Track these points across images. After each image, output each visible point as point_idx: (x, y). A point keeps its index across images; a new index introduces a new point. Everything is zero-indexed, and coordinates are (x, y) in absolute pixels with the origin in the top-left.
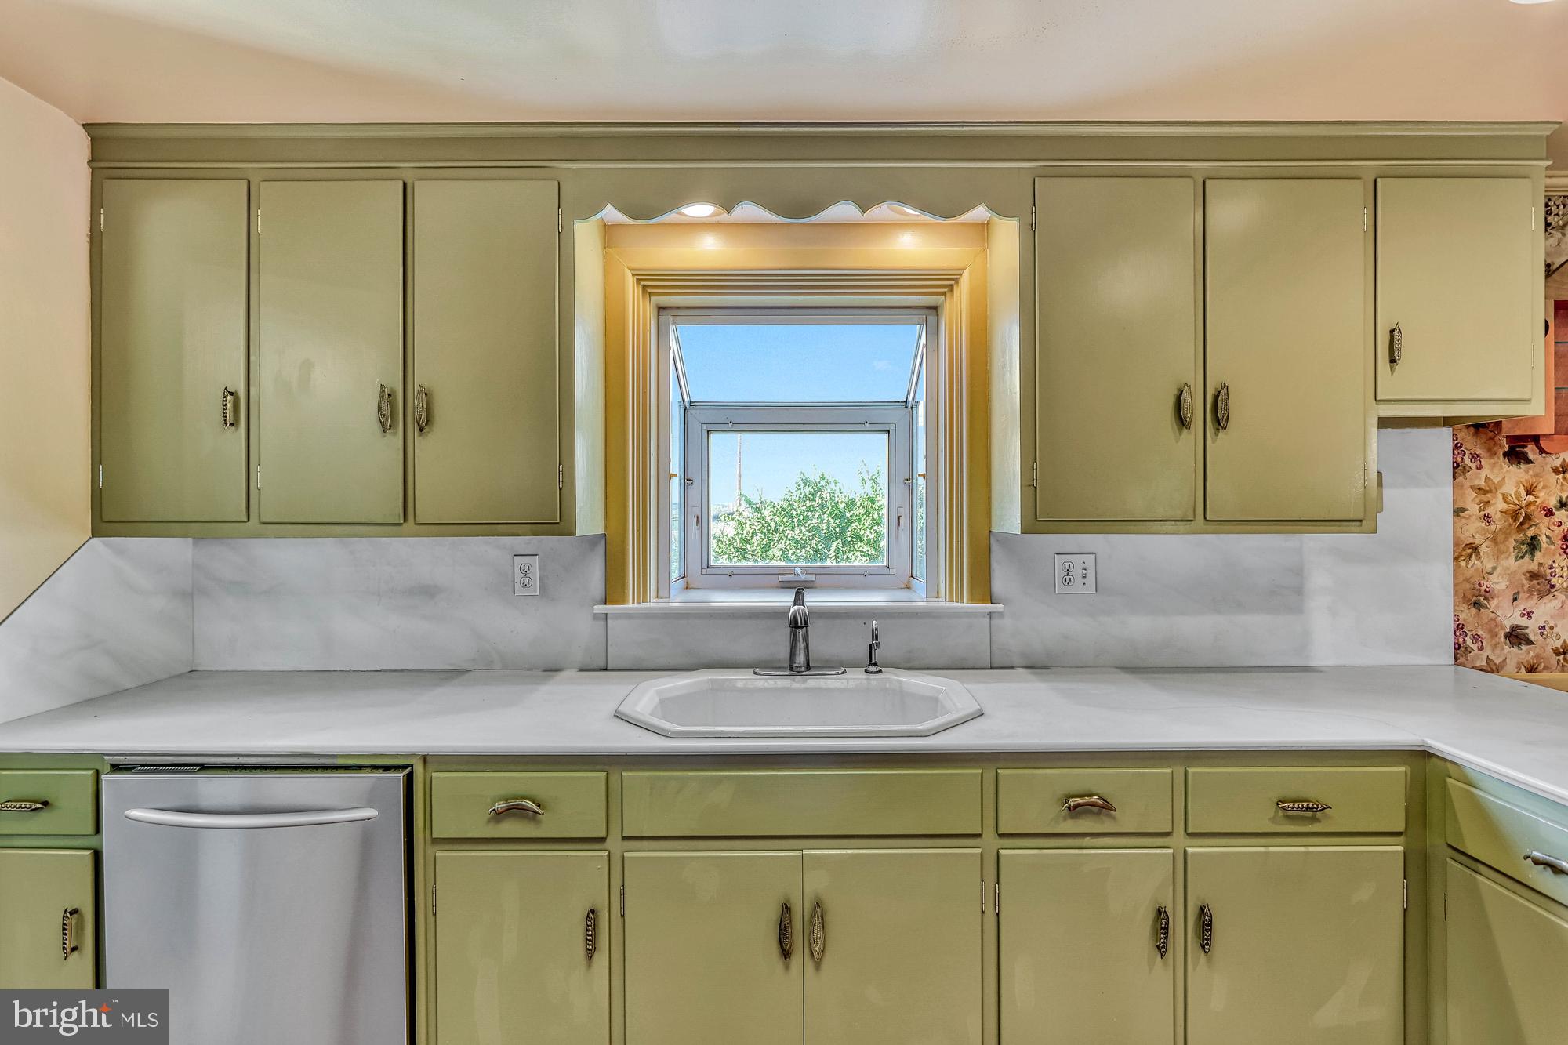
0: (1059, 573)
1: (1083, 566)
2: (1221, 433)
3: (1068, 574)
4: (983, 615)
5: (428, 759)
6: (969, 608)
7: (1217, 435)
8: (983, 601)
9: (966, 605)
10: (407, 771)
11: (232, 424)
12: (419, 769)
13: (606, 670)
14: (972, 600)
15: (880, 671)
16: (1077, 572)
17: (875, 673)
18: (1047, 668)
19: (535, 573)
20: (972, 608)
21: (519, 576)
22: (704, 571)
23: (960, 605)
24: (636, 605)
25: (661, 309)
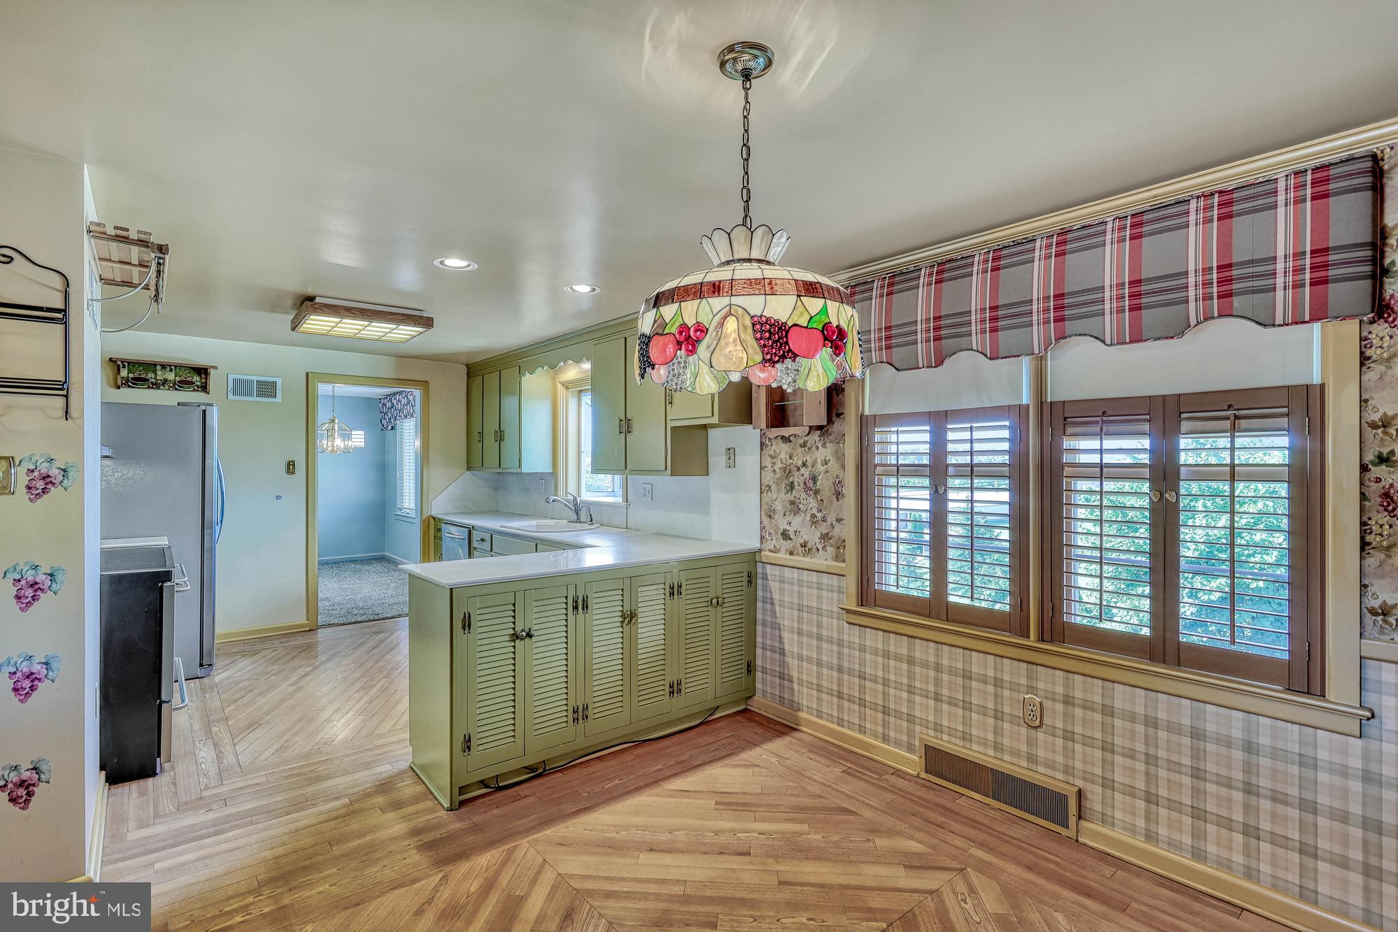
0: (643, 492)
1: (648, 489)
3: (645, 492)
4: (624, 507)
5: (474, 527)
10: (469, 529)
11: (479, 441)
12: (471, 529)
15: (593, 524)
17: (590, 524)
19: (543, 485)
21: (541, 486)
25: (581, 391)
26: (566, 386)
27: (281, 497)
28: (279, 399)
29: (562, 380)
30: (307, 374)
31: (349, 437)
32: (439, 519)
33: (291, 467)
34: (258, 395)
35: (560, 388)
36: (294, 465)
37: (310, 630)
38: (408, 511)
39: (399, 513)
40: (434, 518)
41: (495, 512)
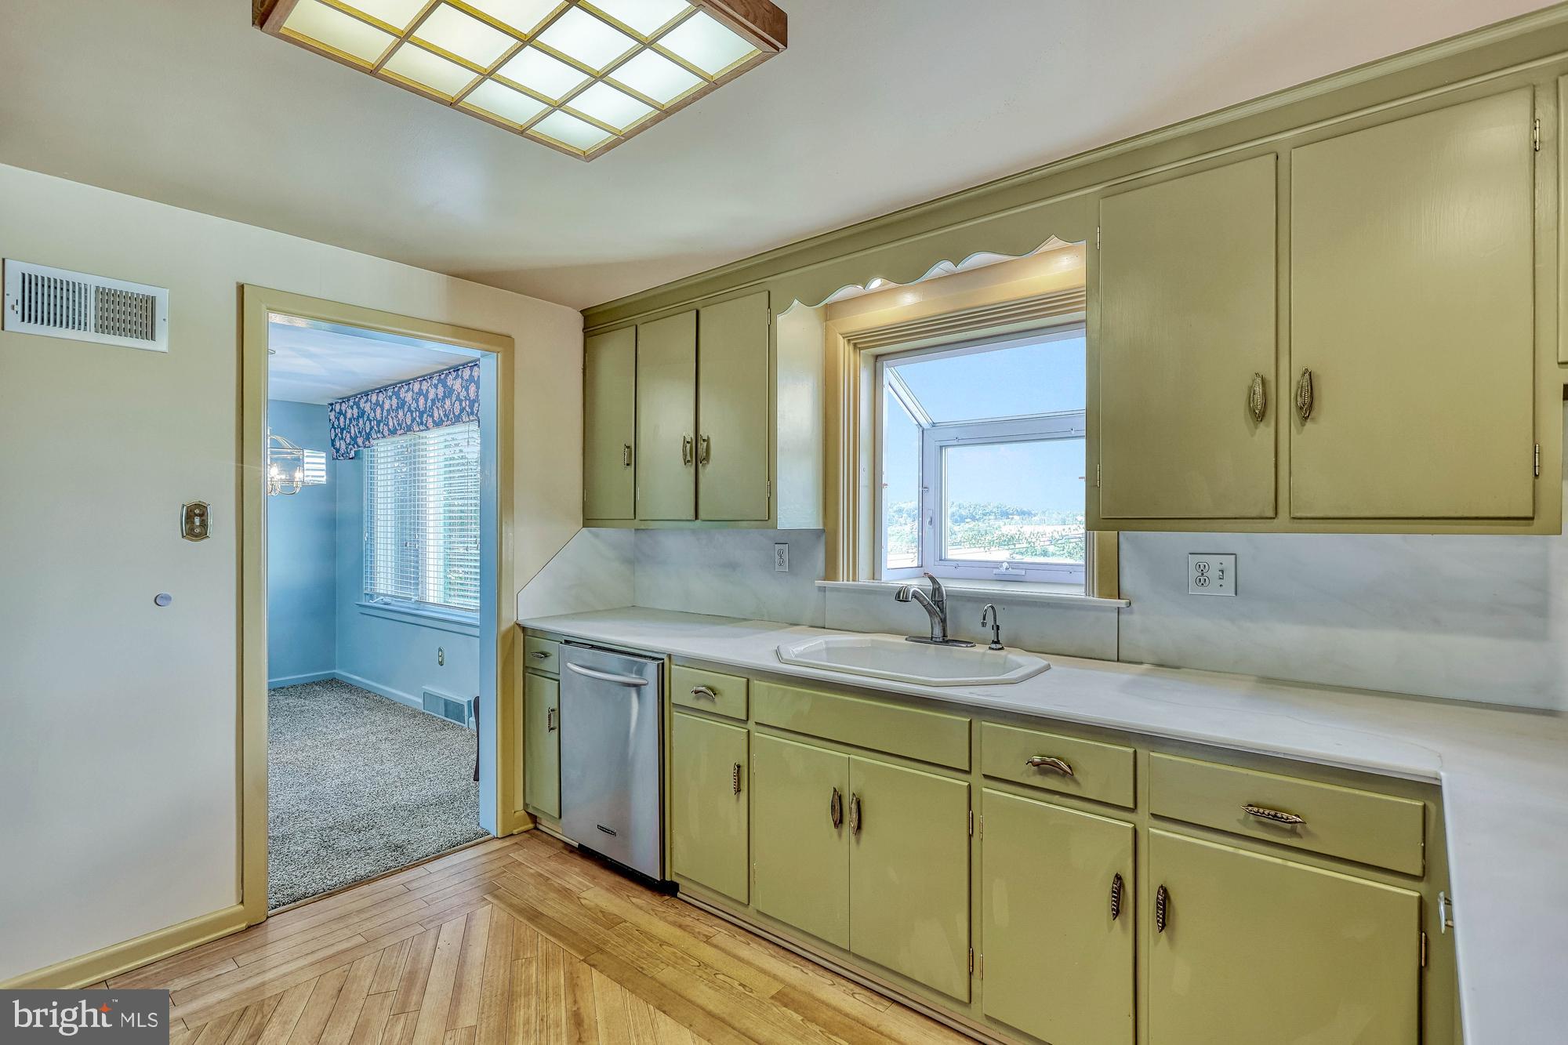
0: (1194, 574)
1: (1221, 567)
2: (1309, 425)
3: (1203, 574)
4: (1110, 609)
5: (672, 657)
6: (1096, 601)
7: (1303, 425)
8: (1111, 596)
9: (1095, 599)
10: (662, 661)
11: (628, 465)
12: (666, 661)
13: (824, 628)
14: (1100, 595)
15: (1002, 649)
16: (1213, 573)
17: (996, 649)
18: (1178, 668)
19: (786, 557)
20: (1101, 602)
21: (777, 557)
22: (936, 563)
23: (1091, 598)
24: (845, 582)
25: (877, 357)
26: (857, 342)
27: (168, 598)
28: (161, 343)
29: (845, 330)
30: (241, 288)
31: (297, 462)
32: (533, 630)
33: (195, 521)
34: (102, 328)
35: (843, 348)
36: (203, 515)
37: (249, 928)
38: (387, 600)
39: (371, 603)
40: (524, 629)
41: (633, 610)
